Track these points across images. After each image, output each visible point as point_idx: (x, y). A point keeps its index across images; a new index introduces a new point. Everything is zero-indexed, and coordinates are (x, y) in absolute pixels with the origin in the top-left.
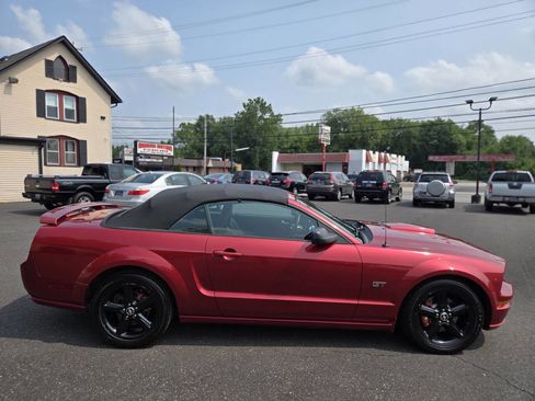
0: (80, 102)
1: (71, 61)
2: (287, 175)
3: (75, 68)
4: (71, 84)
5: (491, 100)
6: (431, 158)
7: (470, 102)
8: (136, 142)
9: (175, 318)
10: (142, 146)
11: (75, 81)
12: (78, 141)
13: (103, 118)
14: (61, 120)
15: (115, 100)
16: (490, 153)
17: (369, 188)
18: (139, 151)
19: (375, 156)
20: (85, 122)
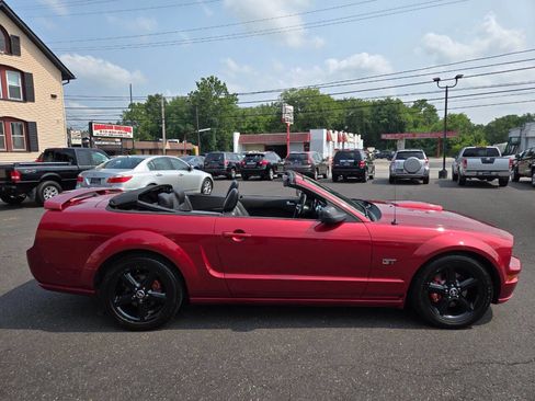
0: (26, 78)
1: (12, 31)
2: (263, 156)
3: (18, 38)
4: (14, 57)
5: (457, 78)
6: (384, 136)
7: (437, 80)
8: (90, 124)
9: (186, 300)
10: (98, 128)
11: (19, 55)
12: (26, 123)
13: (54, 97)
14: (5, 99)
15: (66, 75)
16: (434, 130)
17: (347, 167)
18: (95, 133)
19: (335, 135)
20: (33, 101)
